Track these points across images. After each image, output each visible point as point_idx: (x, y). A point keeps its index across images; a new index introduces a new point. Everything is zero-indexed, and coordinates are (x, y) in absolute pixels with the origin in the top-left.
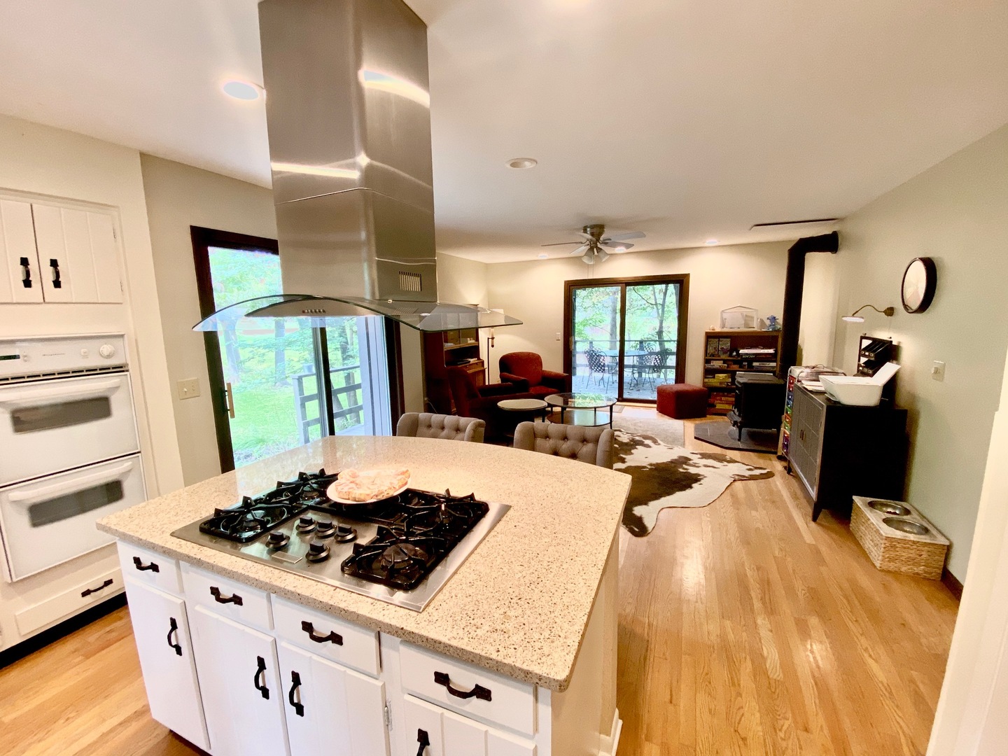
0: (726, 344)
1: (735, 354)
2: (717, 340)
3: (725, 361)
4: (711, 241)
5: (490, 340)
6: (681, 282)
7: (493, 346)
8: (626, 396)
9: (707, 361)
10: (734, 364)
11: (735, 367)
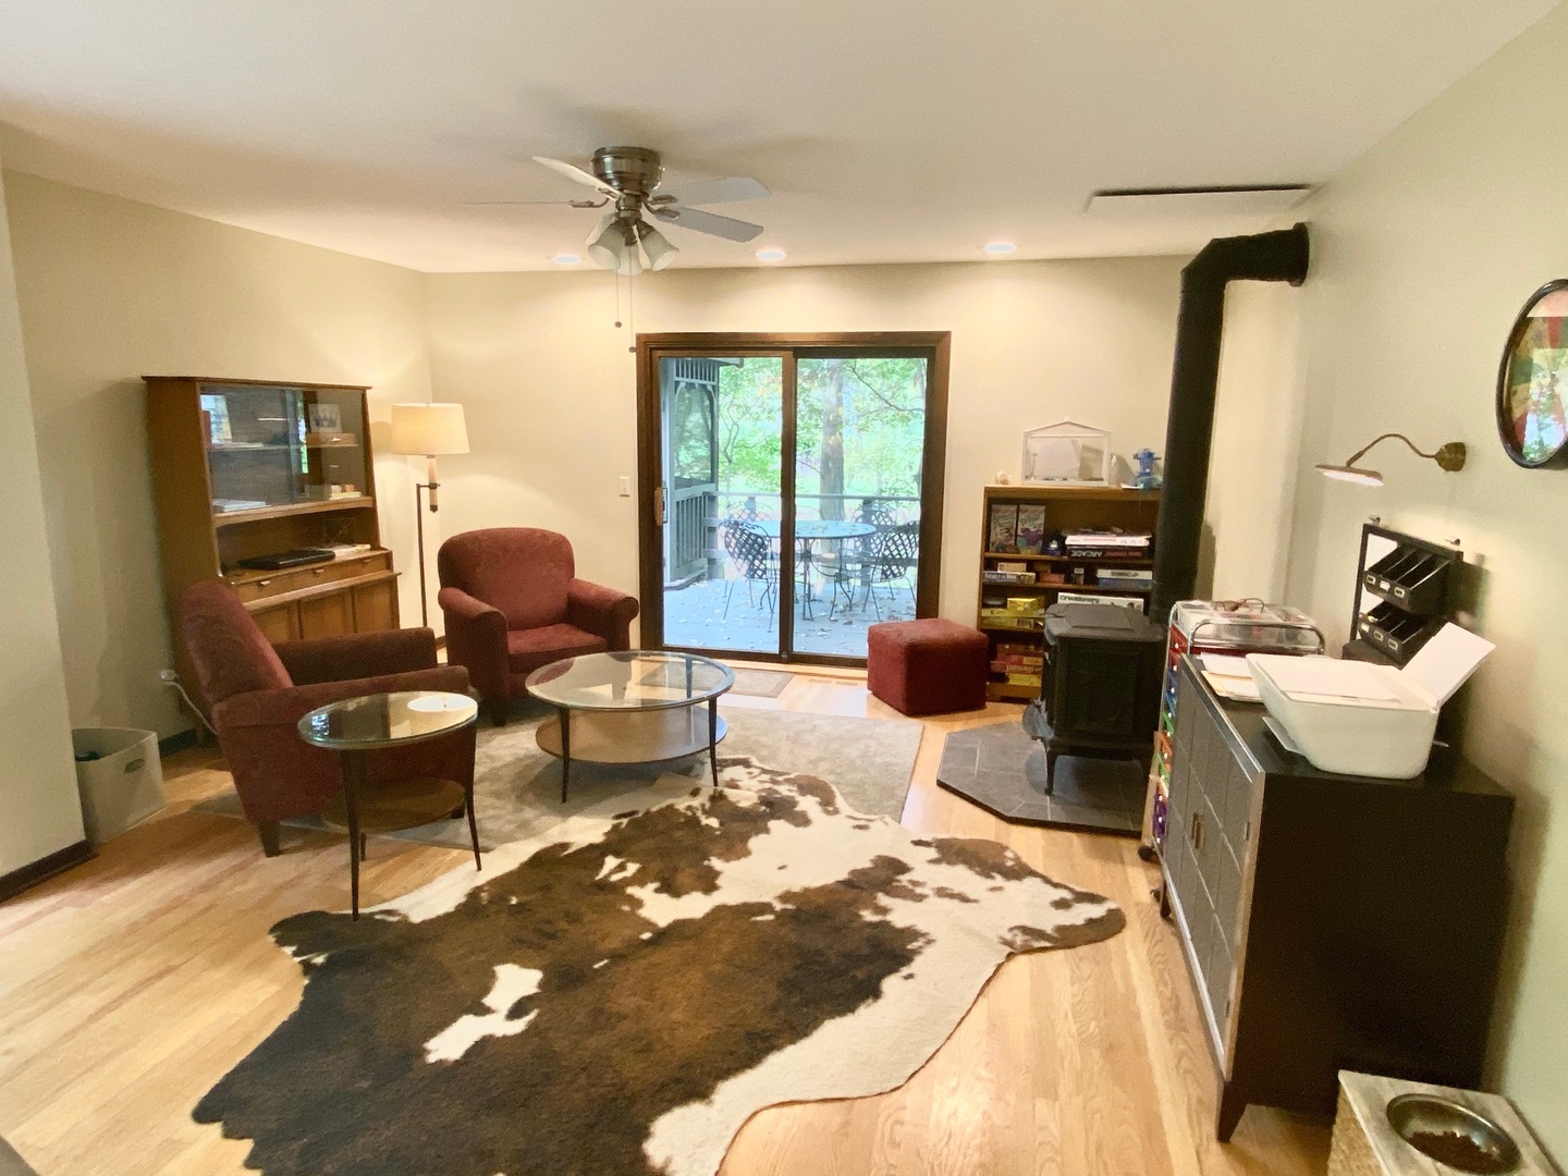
0: (1034, 521)
1: (1054, 546)
2: (1014, 508)
3: (1031, 565)
4: (999, 247)
5: (425, 492)
6: (929, 348)
7: (434, 508)
8: (800, 645)
9: (989, 564)
10: (1054, 571)
11: (1056, 580)
